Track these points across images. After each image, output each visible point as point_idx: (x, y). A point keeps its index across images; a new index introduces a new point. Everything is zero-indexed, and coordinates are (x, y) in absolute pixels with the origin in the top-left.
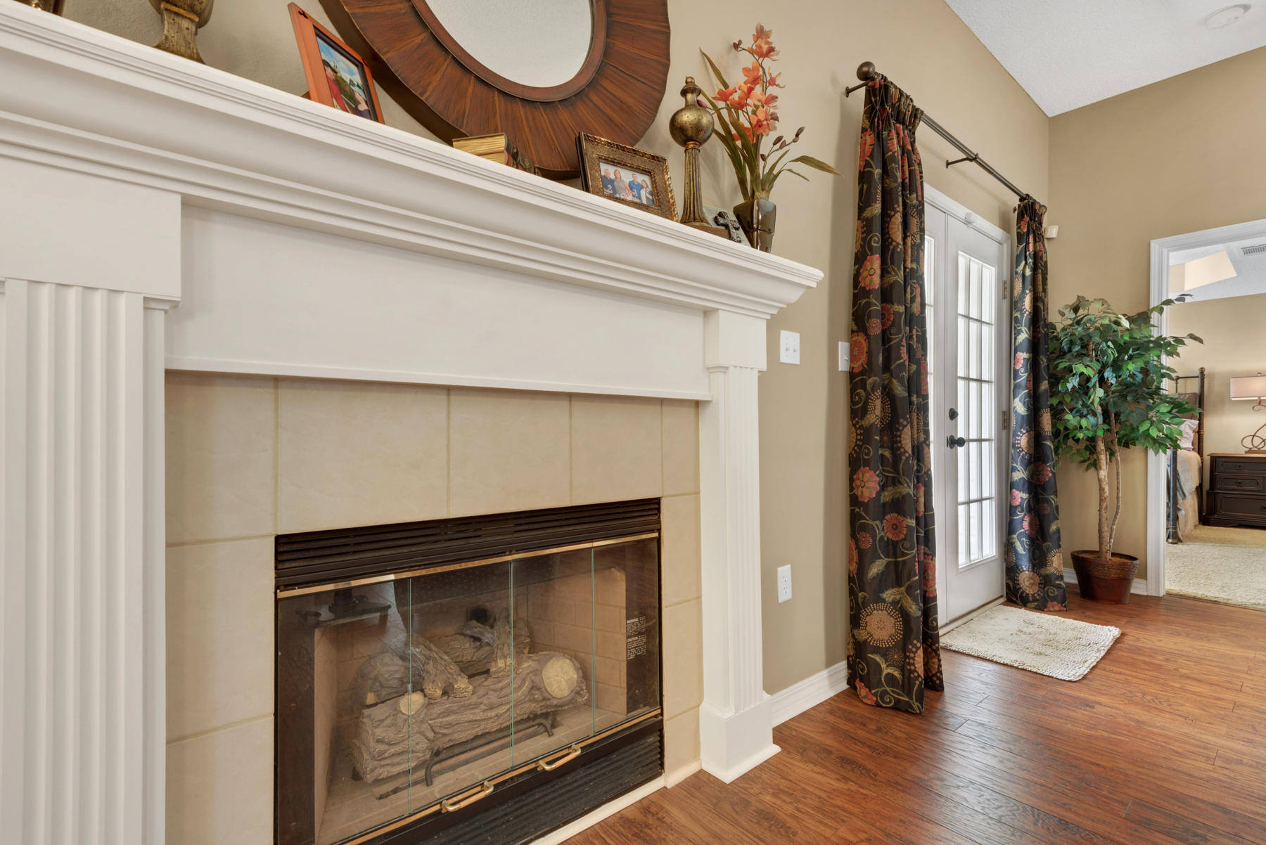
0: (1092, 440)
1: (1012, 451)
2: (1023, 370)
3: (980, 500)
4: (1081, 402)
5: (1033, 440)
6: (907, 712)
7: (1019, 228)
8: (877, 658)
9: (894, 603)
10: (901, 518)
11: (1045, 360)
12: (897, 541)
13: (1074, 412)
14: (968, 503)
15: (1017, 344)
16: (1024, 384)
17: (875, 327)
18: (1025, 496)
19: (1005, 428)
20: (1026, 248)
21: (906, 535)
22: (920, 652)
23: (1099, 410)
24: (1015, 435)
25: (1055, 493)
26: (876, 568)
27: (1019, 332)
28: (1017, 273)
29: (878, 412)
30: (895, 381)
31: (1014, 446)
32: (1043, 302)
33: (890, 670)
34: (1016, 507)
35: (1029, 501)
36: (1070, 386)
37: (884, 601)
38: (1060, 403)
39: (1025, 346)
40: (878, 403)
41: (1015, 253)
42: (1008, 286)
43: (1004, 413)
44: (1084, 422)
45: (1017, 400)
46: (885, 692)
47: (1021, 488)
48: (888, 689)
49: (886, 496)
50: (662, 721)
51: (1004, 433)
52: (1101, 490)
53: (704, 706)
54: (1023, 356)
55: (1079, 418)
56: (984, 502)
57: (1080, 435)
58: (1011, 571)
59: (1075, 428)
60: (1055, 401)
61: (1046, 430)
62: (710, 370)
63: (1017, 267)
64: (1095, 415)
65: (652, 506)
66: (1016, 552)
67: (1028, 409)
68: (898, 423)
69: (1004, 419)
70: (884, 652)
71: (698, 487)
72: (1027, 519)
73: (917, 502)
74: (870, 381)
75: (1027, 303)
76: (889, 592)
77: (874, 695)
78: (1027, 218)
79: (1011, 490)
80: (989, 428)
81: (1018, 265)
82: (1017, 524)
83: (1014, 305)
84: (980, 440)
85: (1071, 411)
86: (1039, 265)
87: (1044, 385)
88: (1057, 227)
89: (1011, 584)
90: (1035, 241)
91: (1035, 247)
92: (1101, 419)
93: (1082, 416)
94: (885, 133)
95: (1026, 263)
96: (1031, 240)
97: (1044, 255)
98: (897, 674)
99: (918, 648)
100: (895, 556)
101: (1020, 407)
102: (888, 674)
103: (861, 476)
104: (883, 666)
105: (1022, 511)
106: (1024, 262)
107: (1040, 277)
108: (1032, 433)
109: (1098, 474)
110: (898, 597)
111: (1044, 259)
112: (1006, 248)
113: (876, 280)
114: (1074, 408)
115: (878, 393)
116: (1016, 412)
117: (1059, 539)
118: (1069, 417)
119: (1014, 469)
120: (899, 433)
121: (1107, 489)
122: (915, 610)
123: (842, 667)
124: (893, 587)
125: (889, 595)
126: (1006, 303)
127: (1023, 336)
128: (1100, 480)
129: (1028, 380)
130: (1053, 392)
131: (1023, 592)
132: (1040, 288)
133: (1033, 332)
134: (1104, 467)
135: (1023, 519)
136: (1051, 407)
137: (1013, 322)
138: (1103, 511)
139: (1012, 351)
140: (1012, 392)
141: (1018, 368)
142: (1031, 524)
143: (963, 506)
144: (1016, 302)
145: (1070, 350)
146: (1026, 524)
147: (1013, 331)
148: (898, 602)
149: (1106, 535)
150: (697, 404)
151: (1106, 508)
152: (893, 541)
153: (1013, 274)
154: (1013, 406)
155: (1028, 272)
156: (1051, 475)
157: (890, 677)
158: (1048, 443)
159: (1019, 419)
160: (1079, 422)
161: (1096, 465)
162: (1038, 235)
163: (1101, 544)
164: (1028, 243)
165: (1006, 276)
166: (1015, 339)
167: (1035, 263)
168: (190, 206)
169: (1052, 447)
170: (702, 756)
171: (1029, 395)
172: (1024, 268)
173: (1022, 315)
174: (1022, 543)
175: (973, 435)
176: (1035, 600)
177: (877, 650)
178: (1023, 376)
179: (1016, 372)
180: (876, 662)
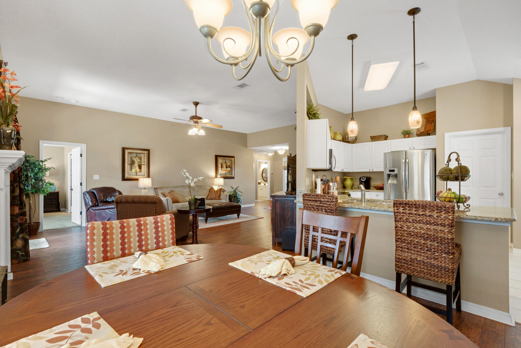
9: (22, 238)
10: (23, 217)
12: (22, 223)
21: (25, 221)
26: (18, 230)
30: (21, 184)
33: (22, 253)
37: (20, 237)
46: (21, 259)
48: (21, 258)
49: (20, 212)
68: (22, 194)
70: (20, 250)
76: (21, 235)
77: (18, 260)
98: (23, 253)
100: (22, 226)
103: (14, 208)
104: (20, 253)
110: (23, 236)
120: (22, 197)
122: (27, 237)
124: (21, 234)
148: (23, 237)
152: (21, 223)
157: (22, 255)
177: (18, 250)
180: (18, 252)
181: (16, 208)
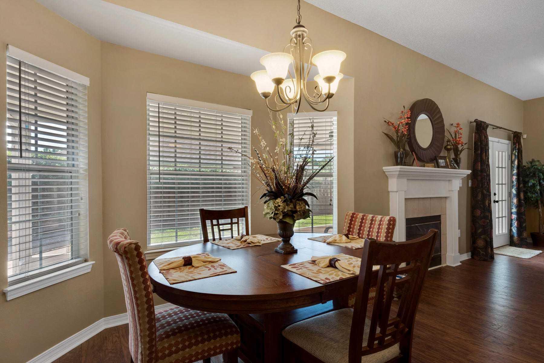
0: (537, 201)
1: (512, 203)
2: (515, 181)
3: (502, 217)
4: (533, 190)
5: (518, 201)
6: (487, 261)
7: (513, 141)
8: (480, 250)
10: (485, 220)
11: (521, 178)
13: (531, 192)
14: (499, 218)
15: (513, 173)
16: (515, 185)
17: (479, 178)
18: (516, 216)
19: (509, 197)
20: (516, 147)
21: (487, 224)
22: (490, 248)
23: (539, 192)
24: (513, 199)
25: (525, 215)
26: (480, 231)
27: (514, 170)
28: (513, 153)
29: (480, 197)
30: (484, 190)
31: (512, 202)
32: (521, 162)
34: (513, 219)
35: (517, 218)
36: (530, 185)
37: (481, 238)
38: (527, 190)
39: (516, 174)
40: (480, 195)
41: (513, 148)
42: (510, 156)
43: (509, 193)
44: (534, 196)
45: (513, 189)
47: (514, 213)
48: (482, 256)
49: (482, 215)
50: (441, 255)
51: (509, 198)
52: (540, 215)
53: (447, 254)
54: (515, 177)
55: (532, 194)
56: (503, 218)
57: (532, 199)
58: (511, 236)
59: (531, 197)
60: (525, 189)
61: (522, 198)
62: (449, 191)
63: (513, 152)
64: (537, 193)
65: (439, 216)
66: (513, 232)
67: (517, 192)
68: (485, 199)
69: (510, 194)
71: (446, 213)
72: (516, 222)
73: (489, 216)
74: (478, 190)
75: (516, 162)
76: (482, 236)
77: (479, 258)
78: (516, 138)
79: (511, 214)
80: (505, 196)
81: (513, 151)
82: (513, 224)
83: (512, 162)
84: (502, 201)
85: (530, 192)
86: (520, 152)
87: (521, 185)
88: (526, 135)
89: (511, 241)
90: (518, 145)
91: (518, 146)
92: (539, 195)
93: (533, 194)
94: (481, 134)
95: (516, 151)
96: (517, 145)
97: (521, 148)
98: (484, 253)
99: (489, 248)
100: (484, 228)
101: (514, 191)
102: (482, 253)
103: (476, 211)
104: (481, 252)
105: (515, 220)
106: (515, 151)
107: (520, 155)
108: (518, 199)
109: (539, 210)
111: (521, 150)
112: (510, 146)
113: (479, 168)
114: (531, 191)
115: (480, 193)
116: (513, 193)
117: (526, 228)
118: (529, 194)
119: (512, 209)
120: (485, 202)
121: (541, 214)
122: (488, 239)
123: (470, 253)
125: (482, 237)
126: (510, 161)
127: (515, 171)
128: (539, 212)
129: (516, 184)
130: (524, 186)
131: (515, 243)
132: (520, 158)
133: (518, 170)
134: (540, 208)
135: (515, 223)
136: (524, 191)
137: (512, 167)
138: (540, 221)
139: (512, 175)
140: (512, 187)
141: (513, 180)
142: (517, 224)
143: (497, 219)
144: (513, 162)
145: (530, 174)
146: (516, 224)
147: (512, 169)
148: (484, 238)
149: (541, 228)
150: (446, 197)
151: (541, 220)
152: (484, 225)
153: (512, 154)
154: (512, 191)
155: (516, 154)
156: (523, 210)
157: (483, 254)
158: (523, 201)
159: (514, 195)
160: (532, 196)
161: (538, 207)
162: (519, 143)
163: (539, 231)
164: (516, 146)
165: (510, 153)
166: (513, 172)
167: (518, 151)
168: (407, 179)
169: (524, 202)
170: (447, 263)
171: (517, 188)
172: (515, 152)
173: (515, 166)
174: (515, 229)
175: (500, 199)
176: (519, 245)
177: (479, 248)
178: (515, 183)
179: (513, 181)
180: (479, 251)
181: (478, 211)
